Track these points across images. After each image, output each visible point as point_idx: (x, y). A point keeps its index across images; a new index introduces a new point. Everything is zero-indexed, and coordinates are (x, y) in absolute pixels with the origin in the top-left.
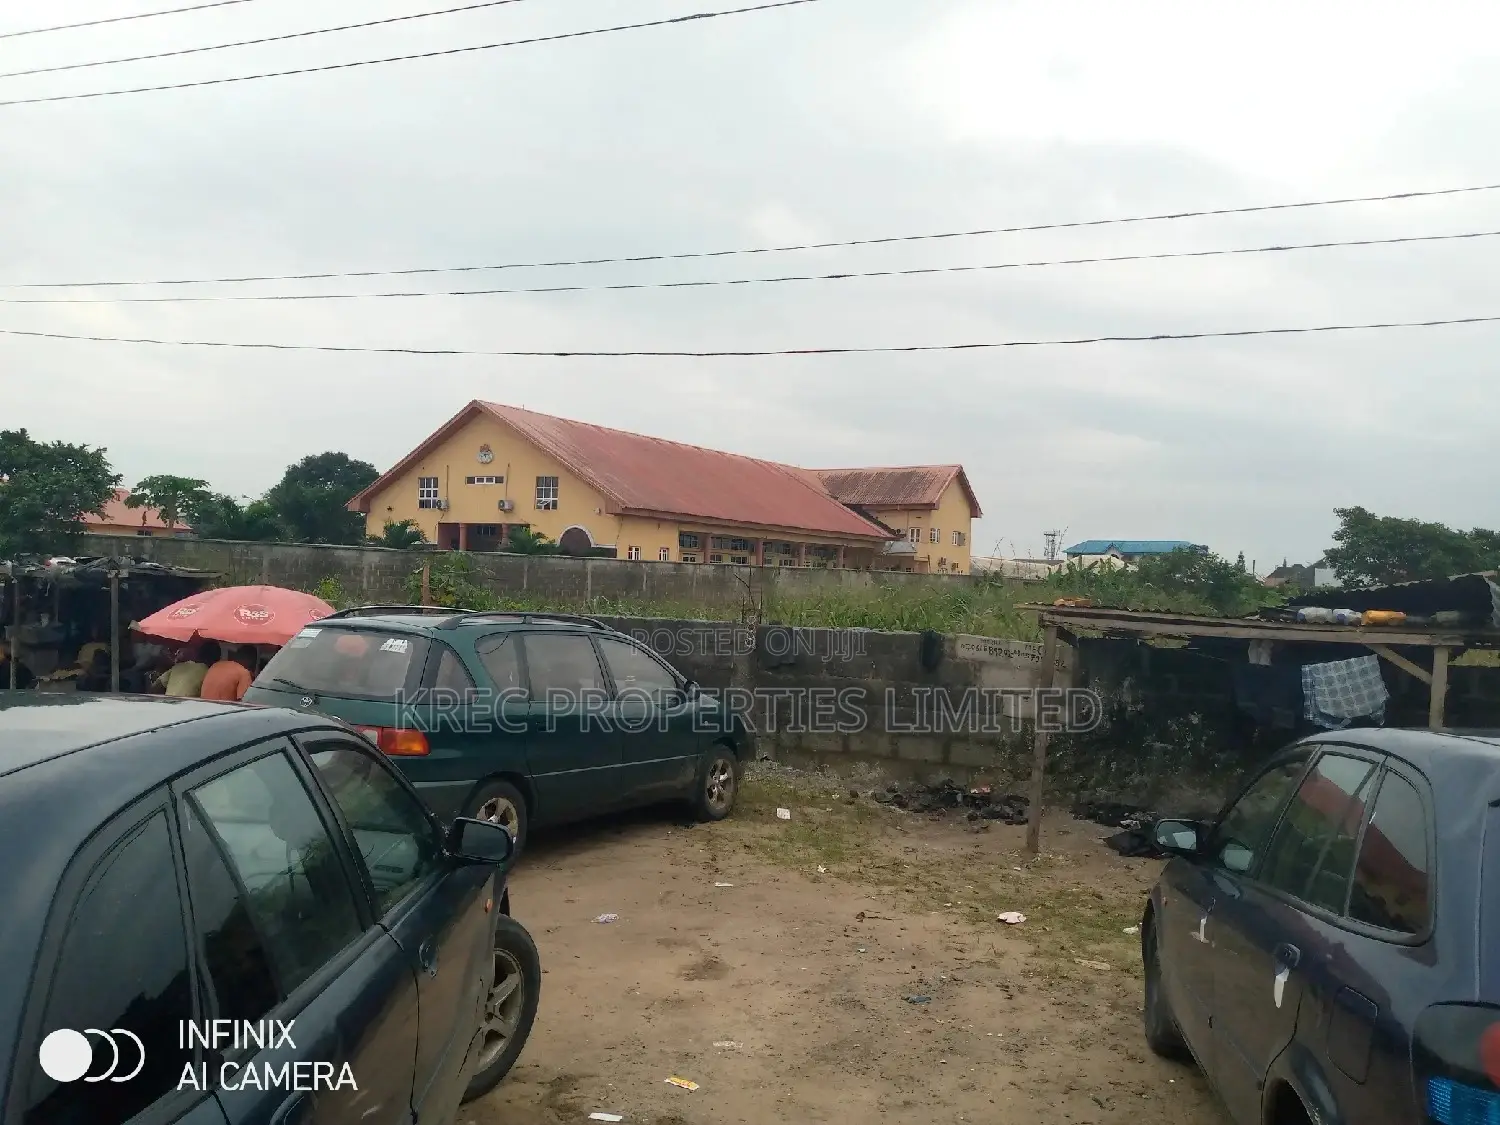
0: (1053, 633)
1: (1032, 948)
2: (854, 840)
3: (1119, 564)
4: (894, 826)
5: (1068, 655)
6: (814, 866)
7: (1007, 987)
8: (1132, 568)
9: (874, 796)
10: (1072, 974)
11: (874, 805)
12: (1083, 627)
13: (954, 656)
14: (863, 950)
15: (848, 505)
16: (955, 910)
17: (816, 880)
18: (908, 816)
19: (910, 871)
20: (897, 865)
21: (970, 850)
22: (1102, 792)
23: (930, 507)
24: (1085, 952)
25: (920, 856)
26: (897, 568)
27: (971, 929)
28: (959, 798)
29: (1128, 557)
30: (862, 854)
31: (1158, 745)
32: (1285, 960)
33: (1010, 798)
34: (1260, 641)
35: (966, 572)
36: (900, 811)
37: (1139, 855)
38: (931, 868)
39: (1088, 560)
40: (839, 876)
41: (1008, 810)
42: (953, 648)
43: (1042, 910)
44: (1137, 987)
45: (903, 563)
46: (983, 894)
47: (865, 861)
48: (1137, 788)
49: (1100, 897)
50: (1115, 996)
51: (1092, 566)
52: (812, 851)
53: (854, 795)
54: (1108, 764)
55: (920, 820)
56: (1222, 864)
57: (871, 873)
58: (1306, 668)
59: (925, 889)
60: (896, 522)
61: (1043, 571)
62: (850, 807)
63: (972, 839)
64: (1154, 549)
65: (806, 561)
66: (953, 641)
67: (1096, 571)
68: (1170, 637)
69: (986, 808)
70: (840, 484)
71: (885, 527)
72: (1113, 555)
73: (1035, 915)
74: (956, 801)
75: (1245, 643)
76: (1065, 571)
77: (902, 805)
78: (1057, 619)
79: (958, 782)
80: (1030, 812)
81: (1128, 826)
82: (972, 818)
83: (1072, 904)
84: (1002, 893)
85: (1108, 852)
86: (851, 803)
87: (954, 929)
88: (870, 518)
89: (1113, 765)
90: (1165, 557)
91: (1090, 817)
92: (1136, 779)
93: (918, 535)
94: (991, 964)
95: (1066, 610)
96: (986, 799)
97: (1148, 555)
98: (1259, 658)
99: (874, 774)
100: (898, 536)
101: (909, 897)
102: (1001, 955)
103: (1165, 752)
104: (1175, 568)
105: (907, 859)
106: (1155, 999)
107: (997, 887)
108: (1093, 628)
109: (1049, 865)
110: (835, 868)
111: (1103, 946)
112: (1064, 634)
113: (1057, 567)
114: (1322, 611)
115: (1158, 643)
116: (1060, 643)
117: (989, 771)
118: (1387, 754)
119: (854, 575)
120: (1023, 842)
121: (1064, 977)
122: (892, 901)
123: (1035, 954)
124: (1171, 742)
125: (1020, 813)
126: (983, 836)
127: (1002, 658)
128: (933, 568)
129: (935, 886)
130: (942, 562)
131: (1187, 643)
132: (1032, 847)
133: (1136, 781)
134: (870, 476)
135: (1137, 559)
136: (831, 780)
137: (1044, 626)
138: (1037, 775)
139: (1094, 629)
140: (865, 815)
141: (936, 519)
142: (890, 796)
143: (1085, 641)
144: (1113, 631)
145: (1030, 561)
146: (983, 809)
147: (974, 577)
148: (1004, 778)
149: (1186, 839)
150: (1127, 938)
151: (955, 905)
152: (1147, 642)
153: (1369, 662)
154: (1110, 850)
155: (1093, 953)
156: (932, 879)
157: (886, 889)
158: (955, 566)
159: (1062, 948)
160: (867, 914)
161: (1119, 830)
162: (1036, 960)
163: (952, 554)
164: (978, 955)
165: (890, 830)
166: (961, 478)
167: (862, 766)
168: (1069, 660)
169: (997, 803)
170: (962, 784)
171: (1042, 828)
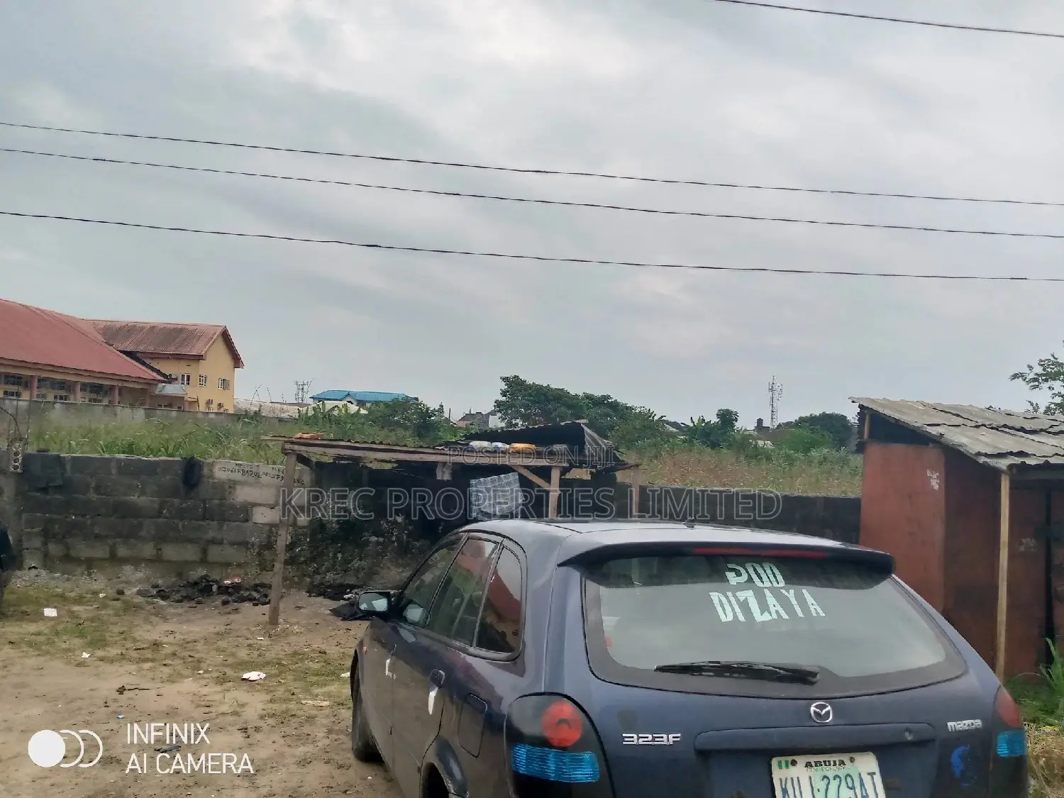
0: (294, 458)
1: (269, 697)
2: (116, 629)
3: (353, 408)
4: (156, 615)
5: (307, 475)
6: (77, 653)
7: (246, 729)
8: (363, 412)
9: (140, 593)
10: (298, 713)
11: (139, 599)
12: (315, 454)
13: (212, 476)
14: (123, 716)
15: (121, 352)
16: (206, 675)
17: (81, 664)
18: (171, 606)
19: (168, 649)
20: (156, 645)
21: (222, 628)
22: (330, 577)
23: (199, 358)
24: (311, 694)
25: (178, 636)
26: (170, 405)
27: (219, 688)
28: (215, 588)
29: (361, 403)
30: (125, 639)
31: (374, 539)
32: (436, 681)
33: (256, 585)
34: (444, 464)
35: (231, 411)
36: (163, 603)
37: (355, 619)
38: (188, 645)
39: (329, 405)
40: (102, 659)
41: (255, 595)
42: (211, 471)
43: (277, 667)
44: (347, 714)
45: (174, 402)
46: (231, 660)
47: (129, 645)
48: (357, 570)
49: (325, 653)
50: (330, 724)
51: (333, 409)
52: (77, 642)
53: (121, 593)
54: (335, 555)
55: (180, 609)
56: (405, 620)
57: (134, 654)
58: (473, 482)
59: (180, 662)
60: (168, 368)
61: (293, 412)
62: (115, 602)
63: (224, 619)
64: (381, 398)
65: (79, 398)
66: (212, 464)
67: (336, 413)
68: (383, 461)
69: (237, 595)
70: (113, 333)
71: (158, 372)
72: (349, 402)
73: (274, 672)
74: (211, 590)
75: (434, 465)
76: (311, 413)
77: (164, 598)
78: (296, 447)
79: (215, 575)
80: (273, 595)
81: (349, 599)
82: (225, 603)
83: (302, 660)
84: (246, 658)
85: (333, 618)
86: (118, 600)
87: (205, 691)
88: (144, 364)
89: (339, 555)
90: (386, 405)
91: (319, 595)
92: (356, 564)
93: (188, 380)
94: (235, 713)
95: (302, 441)
96: (236, 587)
97: (377, 403)
98: (443, 475)
99: (139, 575)
100: (169, 379)
101: (166, 670)
102: (243, 705)
103: (378, 543)
104: (394, 413)
105: (165, 640)
106: (359, 721)
107: (243, 654)
108: (324, 454)
109: (286, 633)
110: (100, 653)
111: (325, 689)
112: (303, 460)
113: (305, 409)
114: (485, 444)
115: (374, 466)
116: (300, 467)
117: (239, 565)
118: (504, 537)
119: (128, 411)
120: (266, 618)
121: (293, 715)
122: (150, 675)
123: (271, 701)
124: (382, 536)
125: (266, 596)
126: (232, 617)
127: (251, 479)
128: (202, 408)
129: (190, 659)
130: (209, 402)
131: (395, 465)
132: (274, 621)
133: (356, 565)
134: (143, 328)
135: (368, 405)
136: (99, 583)
137: (286, 454)
138: (278, 566)
139: (328, 456)
140: (130, 608)
141: (203, 368)
142: (154, 592)
143: (320, 465)
144: (340, 457)
145: (283, 404)
146: (235, 595)
147: (237, 415)
148: (253, 571)
149: (381, 605)
150: (343, 680)
151: (206, 672)
152: (367, 464)
153: (513, 477)
154: (336, 618)
155: (317, 695)
156: (187, 654)
157: (147, 665)
158: (220, 405)
159: (293, 694)
160: (127, 687)
161: (342, 602)
162: (270, 705)
163: (217, 396)
164: (225, 708)
165: (153, 618)
166: (225, 336)
167: (128, 569)
168: (307, 478)
169: (247, 589)
170: (218, 578)
171: (282, 606)
